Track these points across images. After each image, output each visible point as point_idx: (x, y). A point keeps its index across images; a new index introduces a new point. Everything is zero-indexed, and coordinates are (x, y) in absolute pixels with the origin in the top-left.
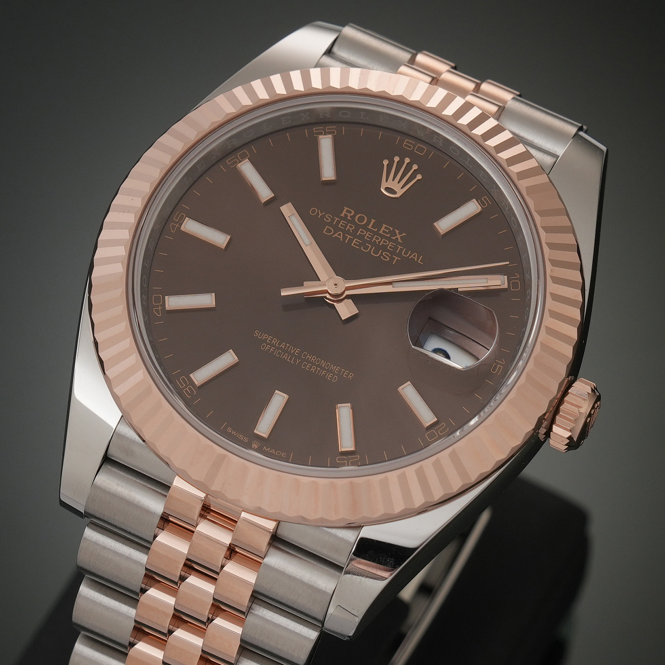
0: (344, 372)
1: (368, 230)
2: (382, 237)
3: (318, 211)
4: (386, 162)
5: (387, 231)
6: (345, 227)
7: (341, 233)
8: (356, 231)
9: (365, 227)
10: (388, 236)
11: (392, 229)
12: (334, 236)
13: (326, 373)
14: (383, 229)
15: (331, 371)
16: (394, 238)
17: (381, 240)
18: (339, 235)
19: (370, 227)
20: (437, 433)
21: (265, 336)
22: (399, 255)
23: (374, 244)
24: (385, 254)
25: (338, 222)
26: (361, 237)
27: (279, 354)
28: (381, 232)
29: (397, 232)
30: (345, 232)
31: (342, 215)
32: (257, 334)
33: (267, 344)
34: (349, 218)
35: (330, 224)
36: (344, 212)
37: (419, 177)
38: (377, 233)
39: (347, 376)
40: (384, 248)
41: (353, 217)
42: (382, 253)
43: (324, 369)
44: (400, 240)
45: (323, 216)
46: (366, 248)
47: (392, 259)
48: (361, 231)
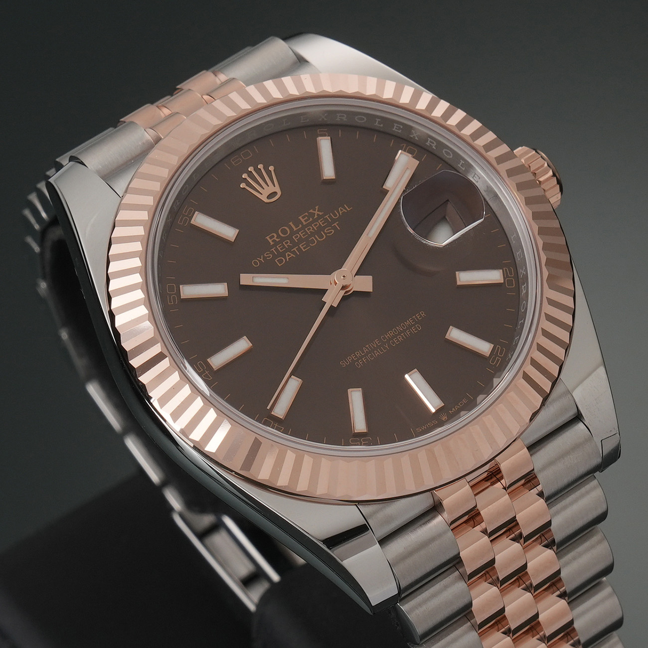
0: (417, 317)
1: (297, 232)
2: (310, 224)
3: (258, 260)
4: (243, 185)
5: (306, 218)
6: (284, 247)
7: (288, 253)
8: (292, 241)
9: (293, 233)
10: (311, 219)
11: (306, 214)
12: (288, 260)
13: (410, 331)
14: (303, 220)
15: (410, 327)
16: (316, 216)
17: (312, 227)
18: (289, 256)
19: (295, 229)
20: (510, 277)
21: (349, 359)
22: (334, 221)
23: (312, 234)
24: (327, 231)
25: (277, 250)
26: (301, 240)
27: (372, 356)
28: (304, 223)
29: (311, 211)
30: (289, 249)
31: (272, 243)
32: (343, 364)
33: (357, 361)
34: (277, 240)
35: (275, 257)
36: (270, 241)
37: (271, 168)
38: (304, 227)
39: (421, 316)
40: (321, 229)
41: (278, 236)
42: (324, 232)
43: (404, 331)
44: (321, 213)
45: (265, 258)
46: (313, 242)
47: (334, 228)
48: (296, 237)
